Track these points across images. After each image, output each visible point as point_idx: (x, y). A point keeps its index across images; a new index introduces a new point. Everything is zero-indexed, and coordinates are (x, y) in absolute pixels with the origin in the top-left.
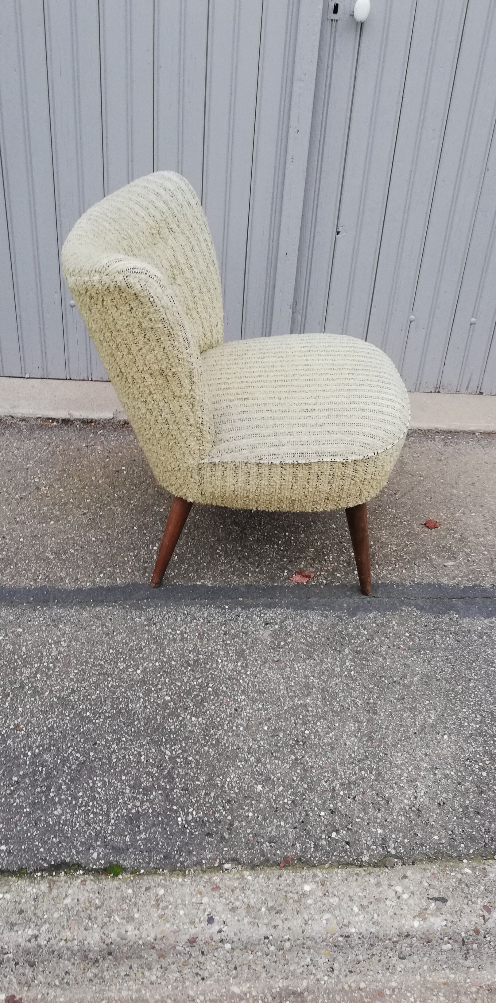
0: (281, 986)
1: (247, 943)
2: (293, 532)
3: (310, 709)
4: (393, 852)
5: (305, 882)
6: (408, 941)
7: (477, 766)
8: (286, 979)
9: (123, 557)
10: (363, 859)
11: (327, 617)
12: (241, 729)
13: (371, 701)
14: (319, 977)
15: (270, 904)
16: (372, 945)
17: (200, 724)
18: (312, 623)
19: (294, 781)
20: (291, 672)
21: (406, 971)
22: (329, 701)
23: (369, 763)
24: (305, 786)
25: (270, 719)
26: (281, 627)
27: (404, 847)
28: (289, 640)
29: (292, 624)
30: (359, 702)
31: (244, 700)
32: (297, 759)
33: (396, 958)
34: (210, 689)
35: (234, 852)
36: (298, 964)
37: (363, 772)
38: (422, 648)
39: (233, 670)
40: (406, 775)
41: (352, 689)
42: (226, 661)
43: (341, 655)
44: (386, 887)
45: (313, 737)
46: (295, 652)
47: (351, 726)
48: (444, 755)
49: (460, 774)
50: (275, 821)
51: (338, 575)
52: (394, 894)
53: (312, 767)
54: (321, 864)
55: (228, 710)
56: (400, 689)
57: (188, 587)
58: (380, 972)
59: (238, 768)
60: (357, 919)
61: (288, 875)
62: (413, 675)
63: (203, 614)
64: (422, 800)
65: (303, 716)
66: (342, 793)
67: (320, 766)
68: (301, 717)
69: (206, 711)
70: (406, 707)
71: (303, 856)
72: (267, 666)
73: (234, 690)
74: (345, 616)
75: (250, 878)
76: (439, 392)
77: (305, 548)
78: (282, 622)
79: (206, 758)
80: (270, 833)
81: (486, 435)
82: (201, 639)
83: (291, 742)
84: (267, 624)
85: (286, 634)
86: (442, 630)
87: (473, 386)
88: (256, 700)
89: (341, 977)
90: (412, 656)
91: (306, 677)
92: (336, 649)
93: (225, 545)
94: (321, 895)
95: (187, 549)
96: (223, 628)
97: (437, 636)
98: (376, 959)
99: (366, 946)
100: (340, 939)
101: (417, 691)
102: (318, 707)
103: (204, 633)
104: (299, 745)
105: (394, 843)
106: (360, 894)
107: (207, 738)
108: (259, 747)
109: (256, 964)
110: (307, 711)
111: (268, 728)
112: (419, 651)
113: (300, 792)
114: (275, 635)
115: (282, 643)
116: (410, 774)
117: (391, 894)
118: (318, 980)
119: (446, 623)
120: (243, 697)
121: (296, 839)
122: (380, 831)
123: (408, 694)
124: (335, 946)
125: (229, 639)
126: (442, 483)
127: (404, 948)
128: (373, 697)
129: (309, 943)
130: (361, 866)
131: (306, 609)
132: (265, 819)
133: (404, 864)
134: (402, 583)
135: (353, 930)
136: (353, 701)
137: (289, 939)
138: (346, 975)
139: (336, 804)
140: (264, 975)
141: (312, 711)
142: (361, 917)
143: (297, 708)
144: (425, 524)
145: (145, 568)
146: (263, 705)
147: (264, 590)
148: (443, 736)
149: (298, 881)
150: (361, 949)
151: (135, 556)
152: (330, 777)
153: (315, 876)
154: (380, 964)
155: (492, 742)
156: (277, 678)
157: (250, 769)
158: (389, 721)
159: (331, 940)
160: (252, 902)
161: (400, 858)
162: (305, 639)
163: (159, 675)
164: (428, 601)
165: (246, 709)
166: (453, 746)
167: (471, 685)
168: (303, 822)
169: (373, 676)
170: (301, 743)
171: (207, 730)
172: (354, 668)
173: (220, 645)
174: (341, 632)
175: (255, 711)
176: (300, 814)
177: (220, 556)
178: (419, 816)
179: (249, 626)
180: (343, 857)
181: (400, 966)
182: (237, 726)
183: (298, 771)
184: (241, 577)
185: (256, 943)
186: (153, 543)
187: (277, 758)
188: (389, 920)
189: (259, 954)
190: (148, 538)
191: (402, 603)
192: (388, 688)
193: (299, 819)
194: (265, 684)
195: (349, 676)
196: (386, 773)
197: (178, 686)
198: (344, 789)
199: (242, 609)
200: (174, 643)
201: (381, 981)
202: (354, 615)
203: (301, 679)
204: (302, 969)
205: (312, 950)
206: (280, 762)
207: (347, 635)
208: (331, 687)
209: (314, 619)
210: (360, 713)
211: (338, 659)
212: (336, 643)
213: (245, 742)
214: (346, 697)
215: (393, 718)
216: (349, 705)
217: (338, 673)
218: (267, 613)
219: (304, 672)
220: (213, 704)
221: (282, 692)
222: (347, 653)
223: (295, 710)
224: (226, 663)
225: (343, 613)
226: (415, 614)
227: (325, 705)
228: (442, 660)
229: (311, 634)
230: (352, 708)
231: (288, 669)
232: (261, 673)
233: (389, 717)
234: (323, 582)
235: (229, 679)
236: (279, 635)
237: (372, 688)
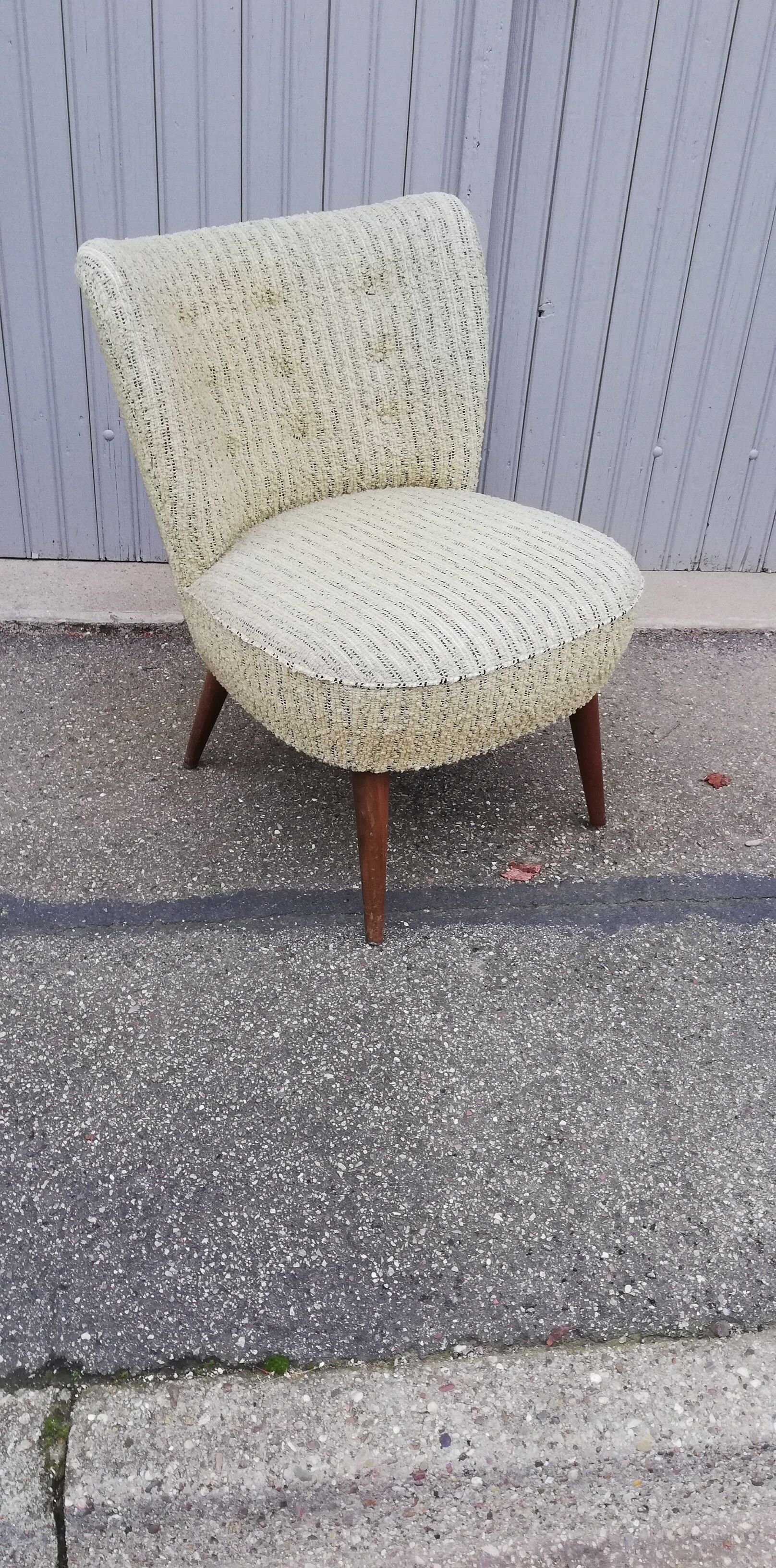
0: (564, 1540)
1: (508, 1474)
2: (497, 800)
3: (563, 1085)
4: (726, 1312)
5: (591, 1369)
6: (767, 1455)
8: (573, 1528)
9: (226, 848)
10: (681, 1326)
11: (570, 935)
13: (659, 1068)
14: (624, 1521)
15: (540, 1408)
16: (709, 1466)
17: (387, 1117)
18: (548, 945)
19: (551, 1203)
20: (524, 1027)
21: (764, 1503)
22: (592, 1072)
23: (669, 1168)
24: (572, 1211)
25: (500, 1104)
26: (498, 954)
27: (743, 1302)
28: (515, 975)
29: (516, 949)
30: (640, 1070)
31: (454, 1075)
32: (552, 1168)
33: (748, 1484)
34: (397, 1059)
35: (470, 1326)
36: (591, 1502)
37: (662, 1185)
38: (729, 980)
39: (430, 1026)
40: (730, 1186)
41: (625, 1049)
43: (602, 997)
44: (722, 1370)
45: (573, 1131)
46: (526, 994)
47: (633, 1110)
50: (530, 1270)
51: (579, 867)
52: (736, 1380)
53: (578, 1179)
54: (612, 1338)
55: (431, 1093)
56: (703, 1047)
58: (723, 1507)
59: (458, 1186)
60: (682, 1425)
61: (561, 1358)
62: (721, 1024)
64: (761, 1225)
65: (554, 1097)
66: (631, 1220)
67: (591, 1177)
68: (550, 1099)
69: (395, 1094)
70: (716, 1076)
71: (582, 1326)
72: (485, 1017)
73: (436, 1060)
74: (599, 933)
75: (500, 1366)
76: (698, 570)
77: (520, 825)
78: (499, 946)
79: (404, 1173)
80: (525, 1291)
82: (372, 977)
83: (539, 1141)
84: (475, 950)
85: (509, 965)
86: (756, 949)
87: (753, 559)
88: (473, 1075)
89: (660, 1519)
90: (714, 993)
91: (550, 1033)
92: (591, 987)
94: (619, 1388)
95: (330, 832)
96: (405, 958)
97: (750, 959)
98: (715, 1487)
99: (700, 1467)
100: (658, 1458)
101: (731, 1048)
102: (575, 1082)
103: (375, 968)
104: (553, 1145)
105: (726, 1298)
106: (682, 1384)
107: (403, 1139)
108: (489, 1150)
109: (523, 1507)
110: (559, 1088)
111: (500, 1119)
112: (725, 985)
113: (564, 1221)
114: (490, 966)
115: (504, 980)
116: (737, 1185)
117: (733, 1381)
118: (623, 1527)
119: (761, 938)
120: (452, 1070)
121: (567, 1299)
122: (701, 1279)
123: (716, 1054)
124: (651, 1471)
125: (416, 976)
126: (725, 715)
127: (760, 1468)
128: (661, 1062)
129: (608, 1468)
130: (676, 1338)
131: (534, 923)
132: (513, 1268)
133: (745, 1331)
134: (683, 876)
135: (678, 1444)
136: (630, 1069)
137: (575, 1464)
138: (669, 1517)
139: (626, 1239)
140: (536, 1524)
141: (567, 1089)
142: (689, 1422)
143: (542, 1086)
144: (707, 780)
145: (265, 865)
146: (486, 1082)
147: (462, 894)
149: (579, 1367)
150: (692, 1473)
151: (246, 846)
152: (609, 1195)
153: (605, 1357)
154: (723, 1496)
156: (503, 1038)
157: (478, 1188)
158: (693, 1101)
159: (643, 1461)
160: (509, 1407)
161: (739, 1321)
162: (541, 972)
163: (310, 1039)
164: (728, 903)
165: (459, 1090)
168: (575, 1270)
169: (657, 1027)
170: (555, 1141)
171: (399, 1125)
172: (625, 1016)
173: (404, 986)
174: (596, 958)
175: (475, 1092)
176: (569, 1257)
178: (760, 1252)
179: (446, 955)
180: (646, 1324)
181: (755, 1496)
182: (448, 1118)
183: (557, 1187)
184: (423, 875)
185: (523, 1473)
186: (272, 824)
187: (520, 1167)
188: (734, 1424)
189: (528, 1490)
190: (263, 816)
191: (687, 909)
192: (683, 1046)
193: (569, 1266)
194: (485, 1047)
195: (618, 1030)
196: (698, 1184)
197: (344, 1056)
198: (635, 1214)
199: (432, 926)
200: (329, 986)
201: (725, 1522)
202: (614, 930)
203: (541, 1036)
204: (597, 1511)
205: (613, 1480)
206: (525, 1174)
207: (607, 962)
208: (592, 1048)
209: (549, 939)
210: (644, 1088)
211: (597, 1002)
212: (591, 976)
213: (465, 1143)
214: (618, 1063)
215: (697, 1094)
216: (625, 1077)
217: (599, 1026)
218: (473, 932)
219: (545, 1025)
220: (406, 1083)
221: (514, 1059)
222: (611, 991)
223: (539, 1089)
224: (417, 1016)
225: (595, 927)
226: (709, 925)
227: (587, 1078)
228: (764, 998)
229: (549, 963)
230: (630, 1080)
231: (519, 1022)
232: (475, 1029)
233: (690, 1093)
234: (555, 879)
235: (426, 1041)
236: (496, 967)
237: (658, 1047)
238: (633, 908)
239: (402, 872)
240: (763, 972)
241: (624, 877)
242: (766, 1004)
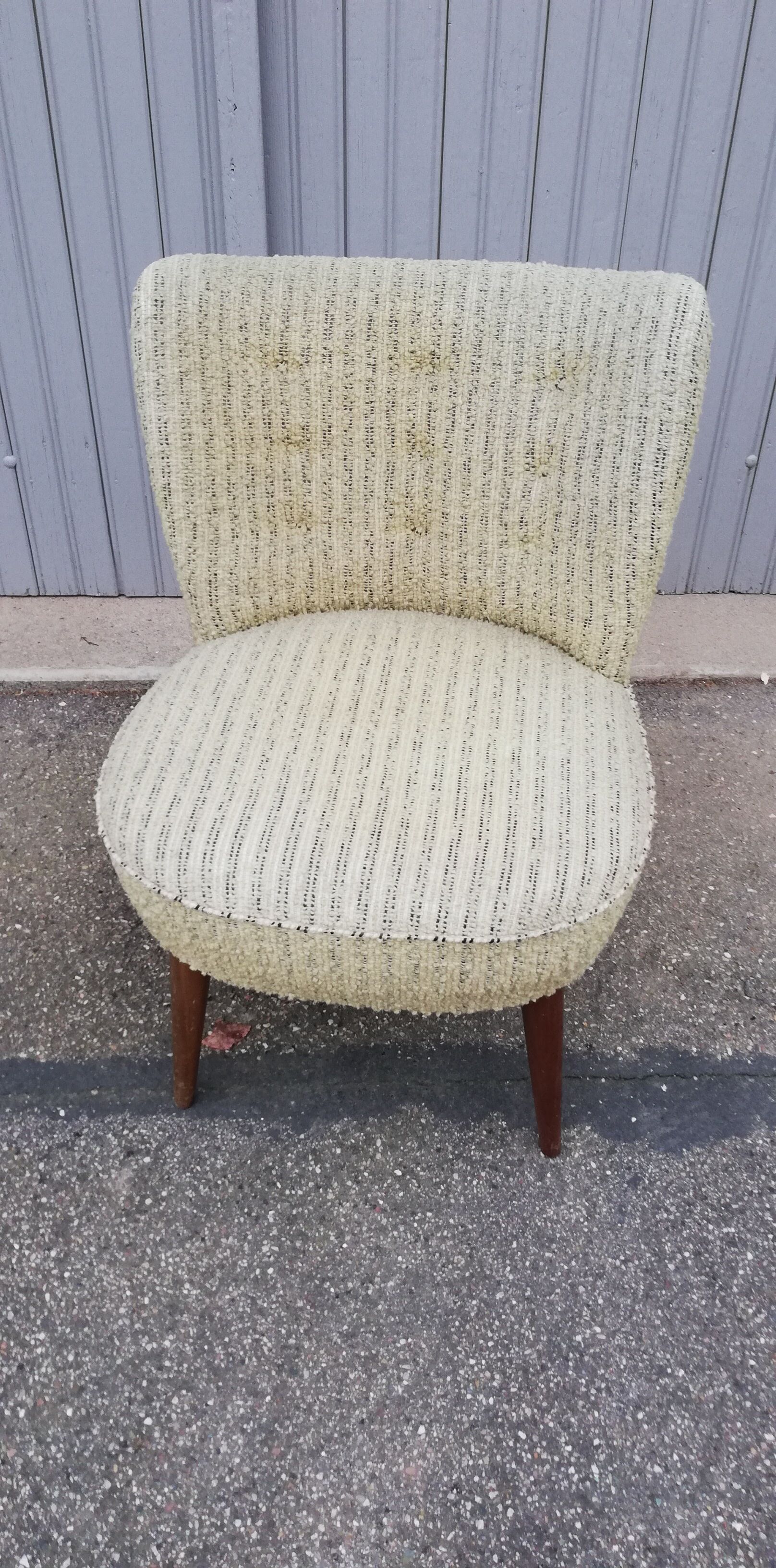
3: (167, 1363)
7: (469, 1506)
11: (250, 1134)
12: (22, 1413)
13: (292, 1341)
18: (218, 1149)
20: (149, 1273)
22: (209, 1344)
23: (254, 1497)
25: (82, 1389)
26: (156, 1159)
28: (164, 1194)
29: (178, 1154)
30: (268, 1344)
31: (42, 1343)
32: (113, 1489)
37: (238, 1523)
38: (420, 1206)
39: (37, 1270)
40: (322, 1528)
41: (261, 1312)
43: (257, 1229)
45: (157, 1435)
46: (168, 1223)
47: (240, 1405)
48: (408, 1477)
49: (431, 1526)
51: (296, 1029)
53: (140, 1509)
56: (355, 1310)
62: (385, 1279)
63: (11, 1132)
65: (150, 1382)
67: (155, 1506)
68: (145, 1383)
70: (358, 1356)
72: (106, 1256)
73: (28, 1319)
74: (286, 1131)
78: (158, 1149)
81: (648, 688)
83: (111, 1447)
84: (130, 1153)
85: (161, 1179)
86: (468, 1160)
88: (62, 1344)
90: (395, 1227)
91: (178, 1283)
92: (249, 1214)
93: (94, 964)
96: (41, 1166)
97: (456, 1176)
101: (389, 1313)
102: (182, 1359)
104: (126, 1454)
108: (46, 1459)
110: (160, 1368)
111: (74, 1413)
112: (414, 1214)
114: (139, 1180)
115: (148, 1201)
116: (331, 1527)
120: (42, 1336)
123: (368, 1322)
125: (45, 1193)
128: (297, 1330)
131: (213, 1115)
134: (414, 1045)
136: (257, 1341)
141: (169, 1370)
143: (142, 1363)
146: (77, 1355)
147: (144, 1069)
148: (416, 1428)
152: (169, 1535)
155: (511, 1444)
156: (119, 1288)
158: (317, 1392)
162: (196, 1189)
164: (456, 1088)
165: (40, 1366)
166: (431, 1455)
167: (499, 1296)
169: (311, 1278)
170: (130, 1450)
172: (277, 1259)
173: (26, 1208)
174: (269, 1169)
175: (59, 1370)
177: (79, 988)
179: (92, 1161)
183: (111, 1519)
184: (107, 1038)
187: (76, 1488)
191: (404, 1095)
192: (332, 1308)
194: (93, 1303)
195: (261, 1281)
196: (283, 1522)
199: (92, 1117)
202: (305, 1126)
203: (164, 1288)
206: (79, 1497)
207: (280, 1177)
208: (220, 1309)
209: (223, 1140)
210: (265, 1372)
211: (250, 1237)
212: (255, 1197)
213: (21, 1450)
214: (244, 1332)
215: (326, 1382)
216: (245, 1353)
217: (241, 1273)
218: (135, 1127)
219: (175, 1271)
221: (120, 1322)
222: (271, 1220)
223: (136, 1367)
224: (27, 1252)
225: (284, 1122)
226: (423, 1121)
227: (198, 1352)
228: (454, 1236)
229: (210, 1176)
230: (250, 1359)
231: (146, 1265)
232: (89, 1275)
233: (318, 1381)
234: (262, 1047)
235: (25, 1291)
236: (146, 1182)
237: (301, 1309)
238: (340, 1093)
239: (84, 1034)
240: (466, 1196)
241: (344, 1046)
242: (455, 1246)
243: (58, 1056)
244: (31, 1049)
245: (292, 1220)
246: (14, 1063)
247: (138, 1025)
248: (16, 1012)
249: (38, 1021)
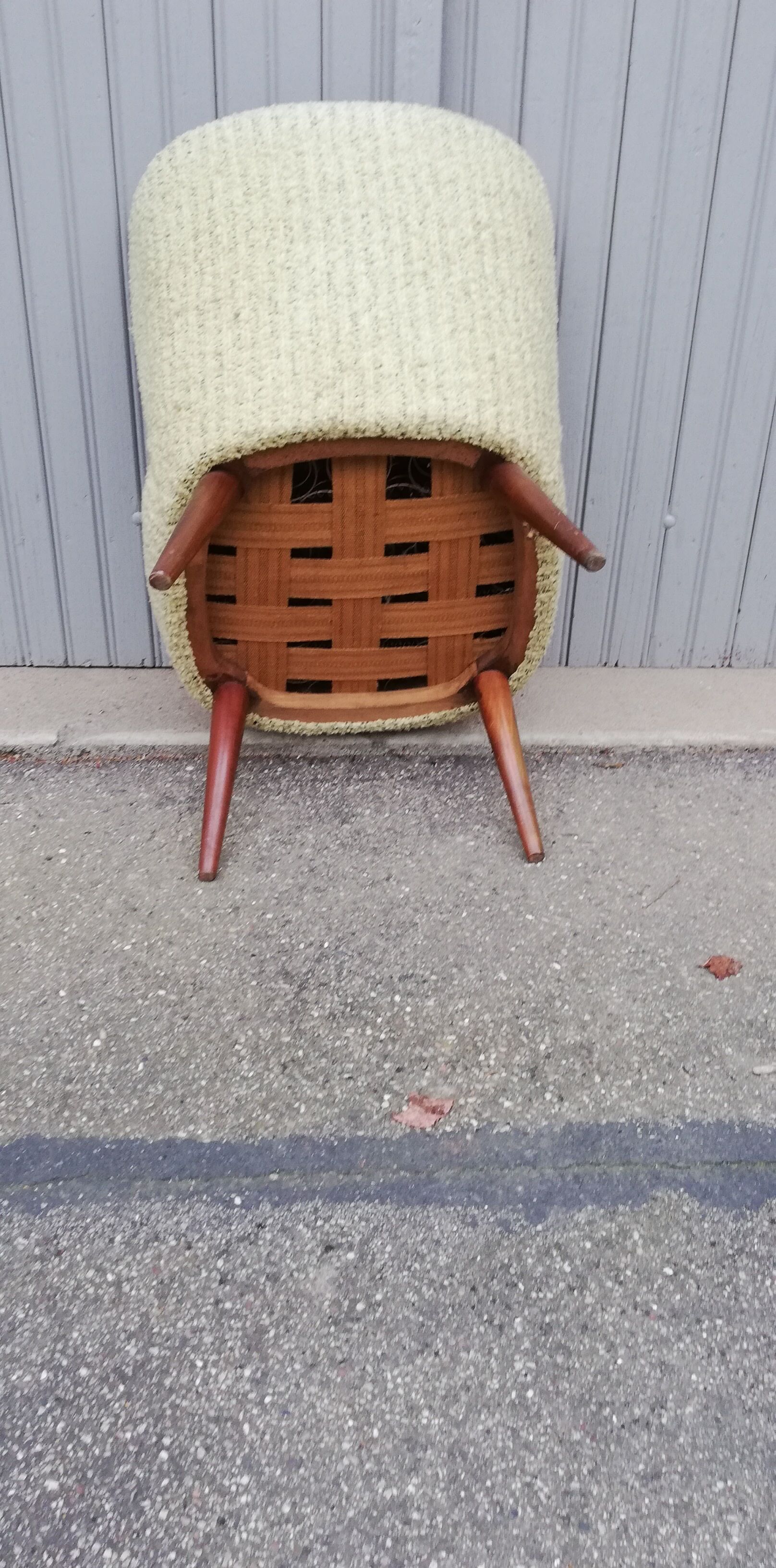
2: (410, 994)
3: (415, 1516)
9: (21, 1068)
11: (474, 1224)
13: (575, 1485)
18: (438, 1242)
20: (374, 1397)
22: (467, 1489)
25: (307, 1551)
26: (362, 1257)
28: (379, 1297)
29: (389, 1248)
30: (543, 1489)
31: (247, 1490)
34: (164, 1455)
38: (705, 1312)
39: (229, 1392)
41: (527, 1446)
42: (215, 1364)
43: (504, 1341)
46: (389, 1333)
51: (507, 1104)
55: (201, 1525)
56: (650, 1444)
57: (155, 1145)
62: (682, 1402)
63: (178, 1223)
65: (396, 1541)
68: (389, 1543)
69: (144, 1527)
70: (666, 1504)
72: (316, 1376)
73: (224, 1458)
74: (517, 1219)
76: (729, 666)
77: (434, 1034)
78: (365, 1242)
82: (162, 1297)
84: (329, 1248)
85: (372, 1278)
86: (753, 1255)
88: (274, 1491)
90: (680, 1338)
91: (413, 1409)
92: (490, 1322)
93: (255, 1032)
95: (169, 1043)
96: (220, 1263)
97: (742, 1275)
101: (695, 1447)
102: (434, 1509)
103: (172, 1280)
110: (407, 1522)
112: (699, 1321)
114: (344, 1280)
115: (360, 1307)
119: (763, 1236)
120: (245, 1480)
123: (670, 1460)
125: (229, 1297)
126: (743, 866)
128: (579, 1471)
131: (425, 1202)
134: (656, 1124)
136: (529, 1485)
141: (420, 1524)
143: (382, 1515)
144: (707, 967)
145: (66, 1096)
146: (294, 1505)
147: (331, 1149)
151: (49, 1065)
156: (338, 1417)
162: (418, 1291)
163: (41, 1411)
164: (718, 1171)
165: (247, 1521)
169: (583, 1402)
172: (536, 1378)
173: (206, 1314)
174: (506, 1267)
177: (240, 1060)
179: (283, 1257)
184: (282, 1115)
186: (94, 1030)
190: (85, 1018)
191: (656, 1179)
192: (619, 1441)
194: (306, 1436)
195: (520, 1406)
197: (85, 1448)
199: (275, 1205)
200: (95, 1311)
202: (539, 1216)
203: (397, 1416)
207: (522, 1276)
208: (472, 1442)
209: (442, 1232)
210: (546, 1527)
211: (496, 1351)
212: (494, 1301)
214: (509, 1474)
215: (630, 1540)
216: (516, 1501)
217: (492, 1397)
218: (330, 1217)
219: (408, 1394)
220: (166, 1504)
221: (346, 1461)
222: (520, 1330)
223: (374, 1522)
224: (214, 1371)
225: (514, 1211)
226: (686, 1209)
227: (456, 1501)
228: (757, 1350)
229: (434, 1275)
230: (524, 1509)
231: (369, 1387)
232: (298, 1399)
233: (619, 1538)
234: (470, 1125)
235: (217, 1420)
236: (353, 1282)
237: (579, 1443)
238: (576, 1177)
239: (253, 1110)
240: (761, 1300)
241: (570, 1124)
242: (759, 1362)
243: (225, 1135)
244: (191, 1128)
245: (546, 1330)
246: (170, 1143)
247: (316, 1100)
248: (169, 1086)
249: (196, 1095)
